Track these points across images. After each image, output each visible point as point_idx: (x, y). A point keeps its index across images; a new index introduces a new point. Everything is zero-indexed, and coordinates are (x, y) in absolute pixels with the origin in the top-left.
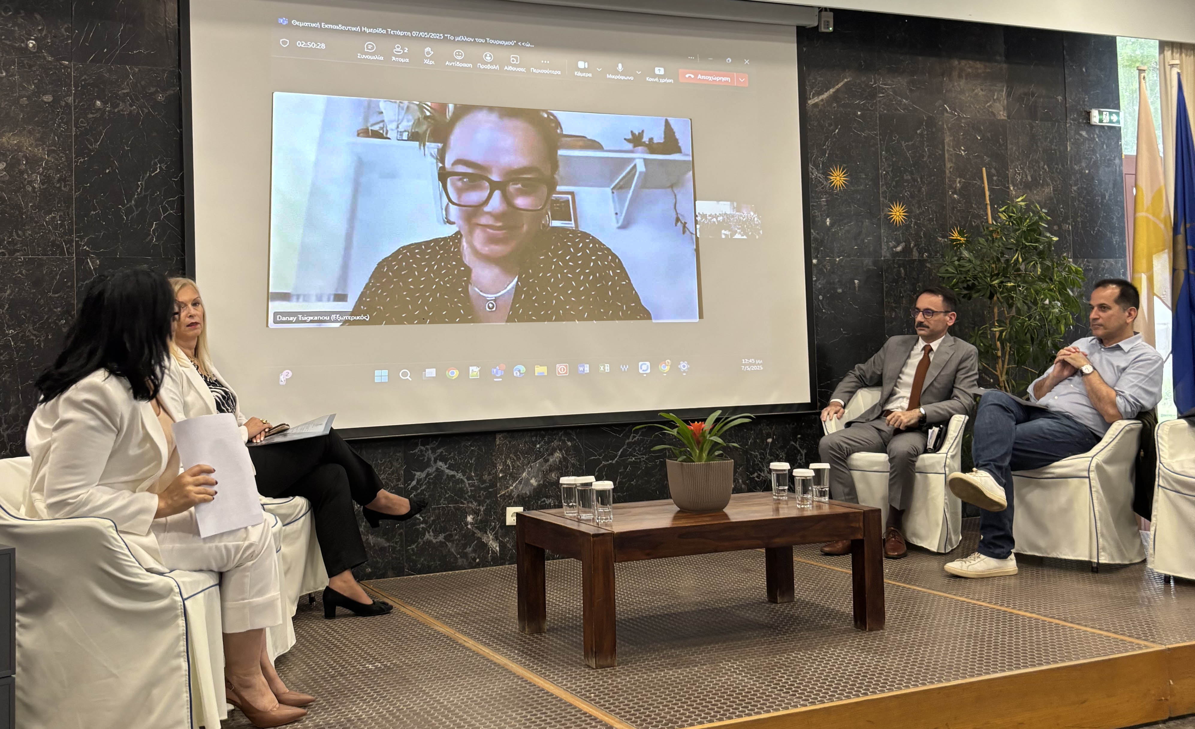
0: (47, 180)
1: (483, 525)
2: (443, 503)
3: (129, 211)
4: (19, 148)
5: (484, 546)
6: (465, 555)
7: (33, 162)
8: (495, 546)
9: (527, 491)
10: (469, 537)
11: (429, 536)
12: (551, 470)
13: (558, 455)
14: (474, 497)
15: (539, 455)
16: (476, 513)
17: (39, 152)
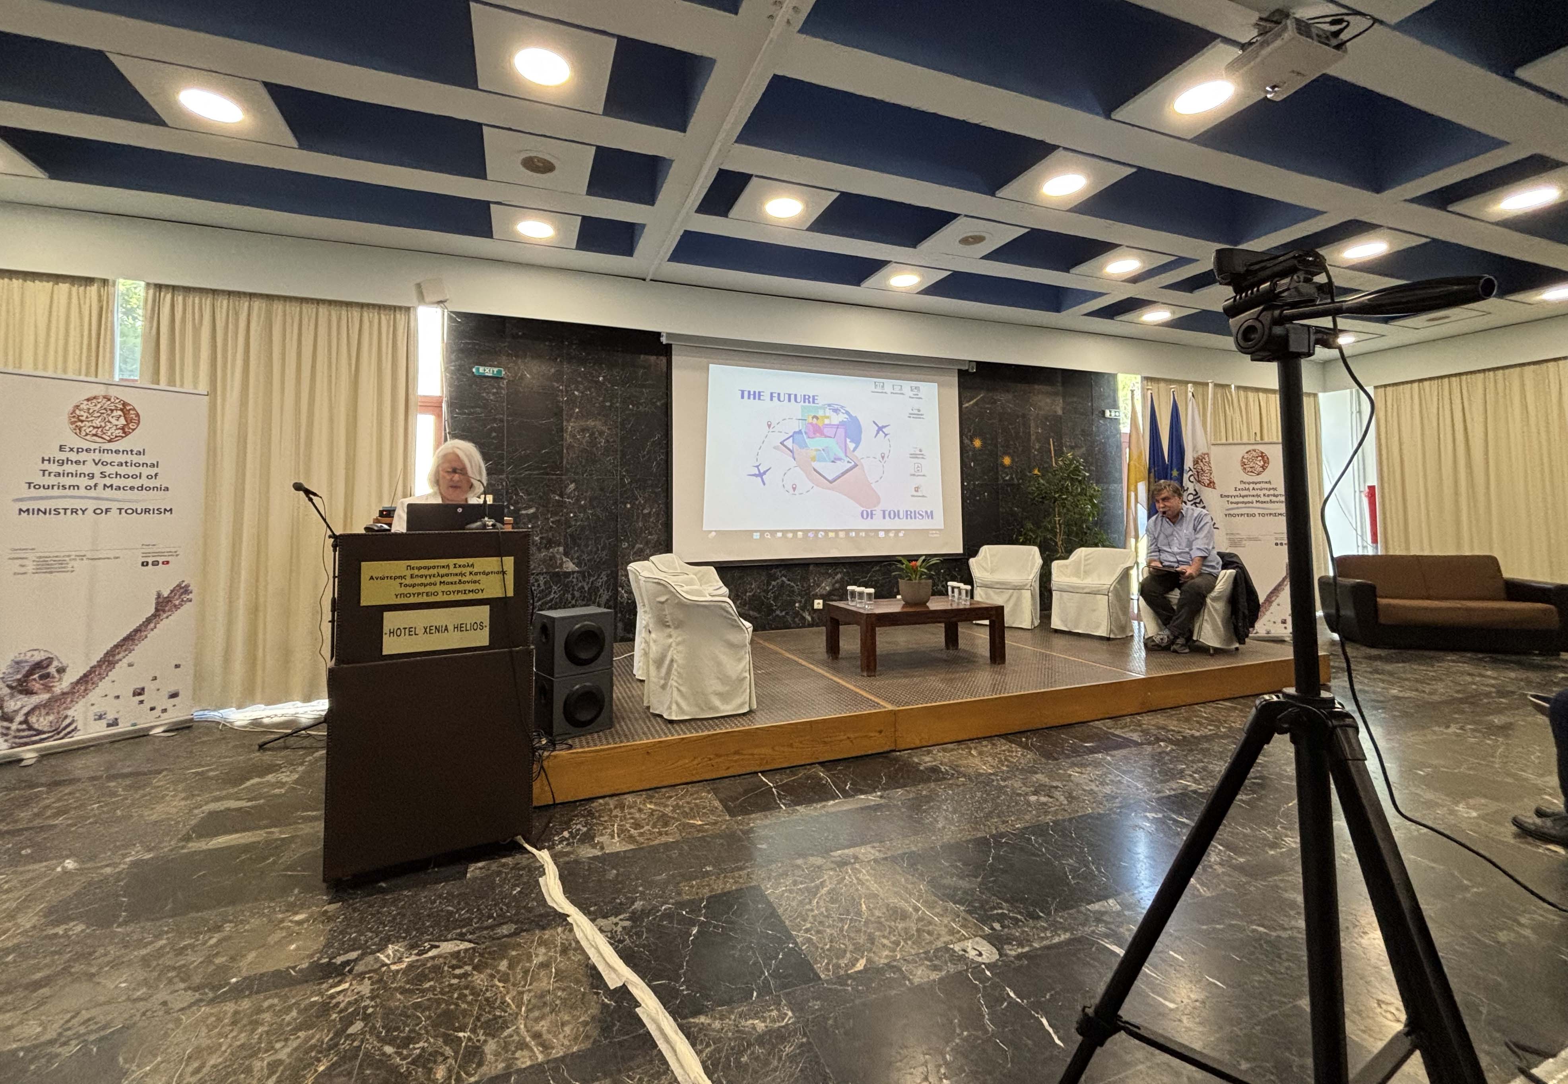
0: (607, 441)
1: (803, 608)
2: (785, 597)
3: (644, 456)
4: (595, 426)
5: (804, 618)
6: (794, 622)
7: (601, 433)
8: (809, 618)
9: (824, 592)
10: (797, 614)
11: (778, 612)
12: (836, 582)
13: (839, 576)
14: (799, 594)
15: (830, 575)
16: (800, 602)
17: (605, 428)
